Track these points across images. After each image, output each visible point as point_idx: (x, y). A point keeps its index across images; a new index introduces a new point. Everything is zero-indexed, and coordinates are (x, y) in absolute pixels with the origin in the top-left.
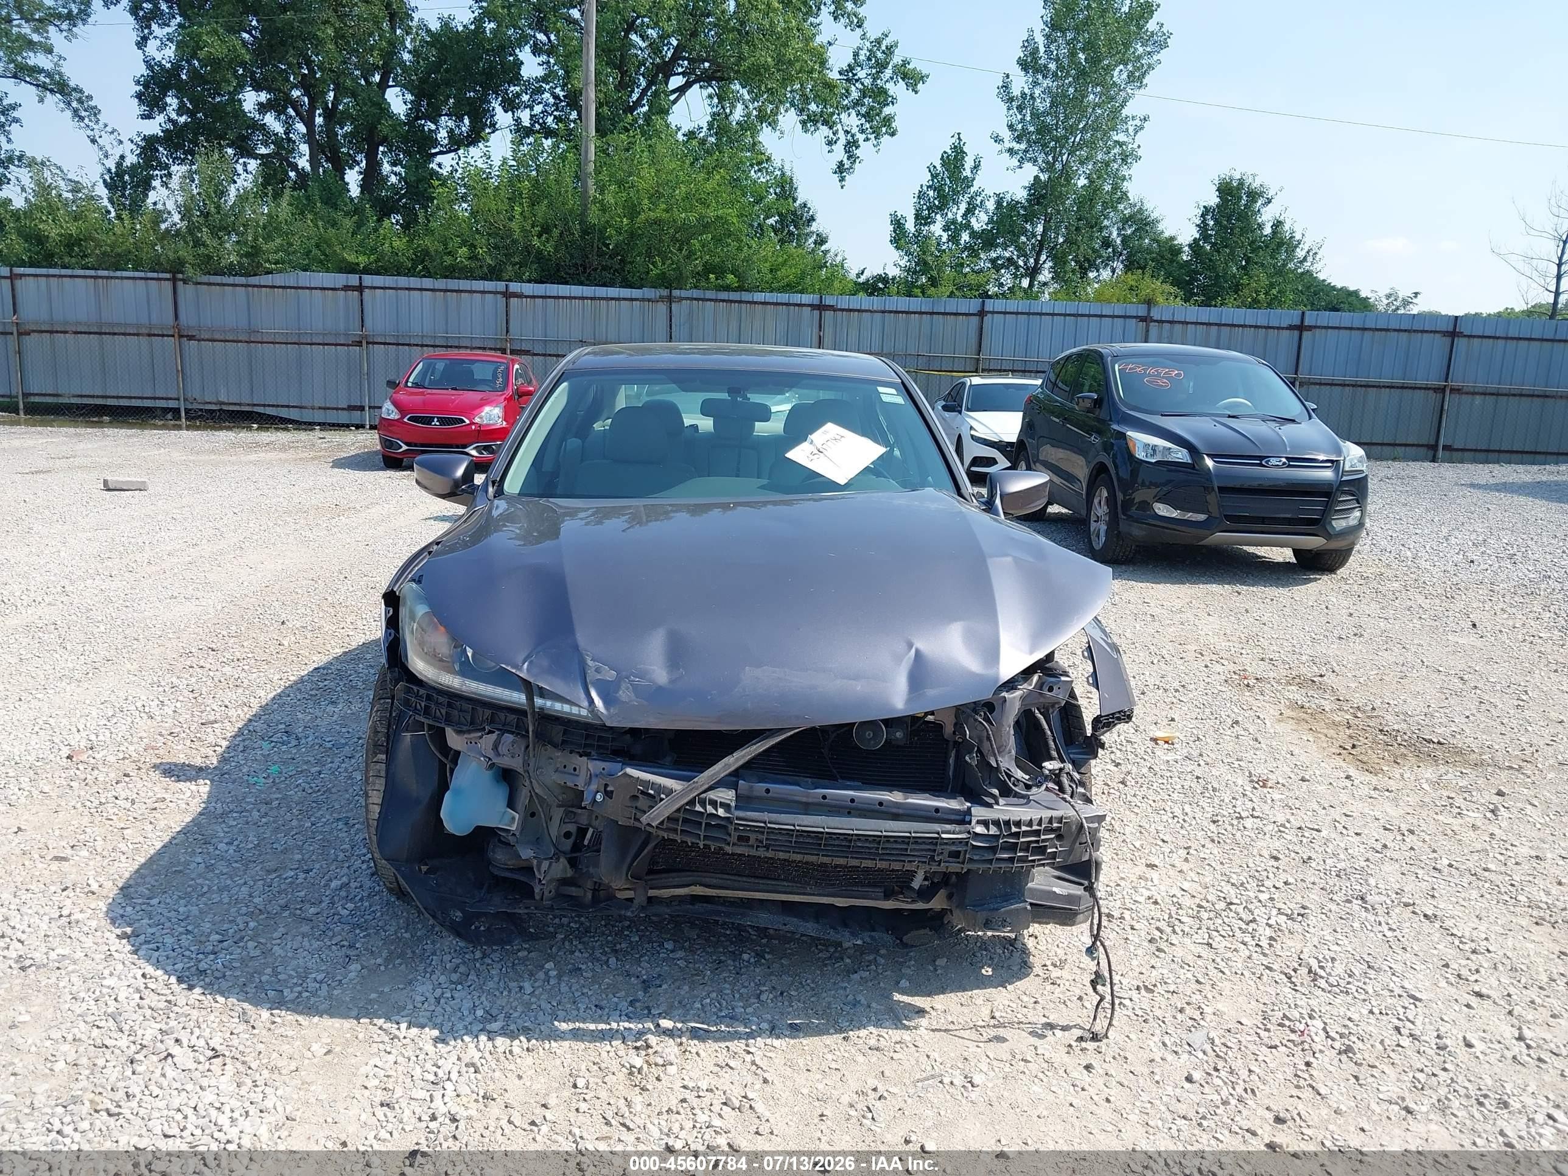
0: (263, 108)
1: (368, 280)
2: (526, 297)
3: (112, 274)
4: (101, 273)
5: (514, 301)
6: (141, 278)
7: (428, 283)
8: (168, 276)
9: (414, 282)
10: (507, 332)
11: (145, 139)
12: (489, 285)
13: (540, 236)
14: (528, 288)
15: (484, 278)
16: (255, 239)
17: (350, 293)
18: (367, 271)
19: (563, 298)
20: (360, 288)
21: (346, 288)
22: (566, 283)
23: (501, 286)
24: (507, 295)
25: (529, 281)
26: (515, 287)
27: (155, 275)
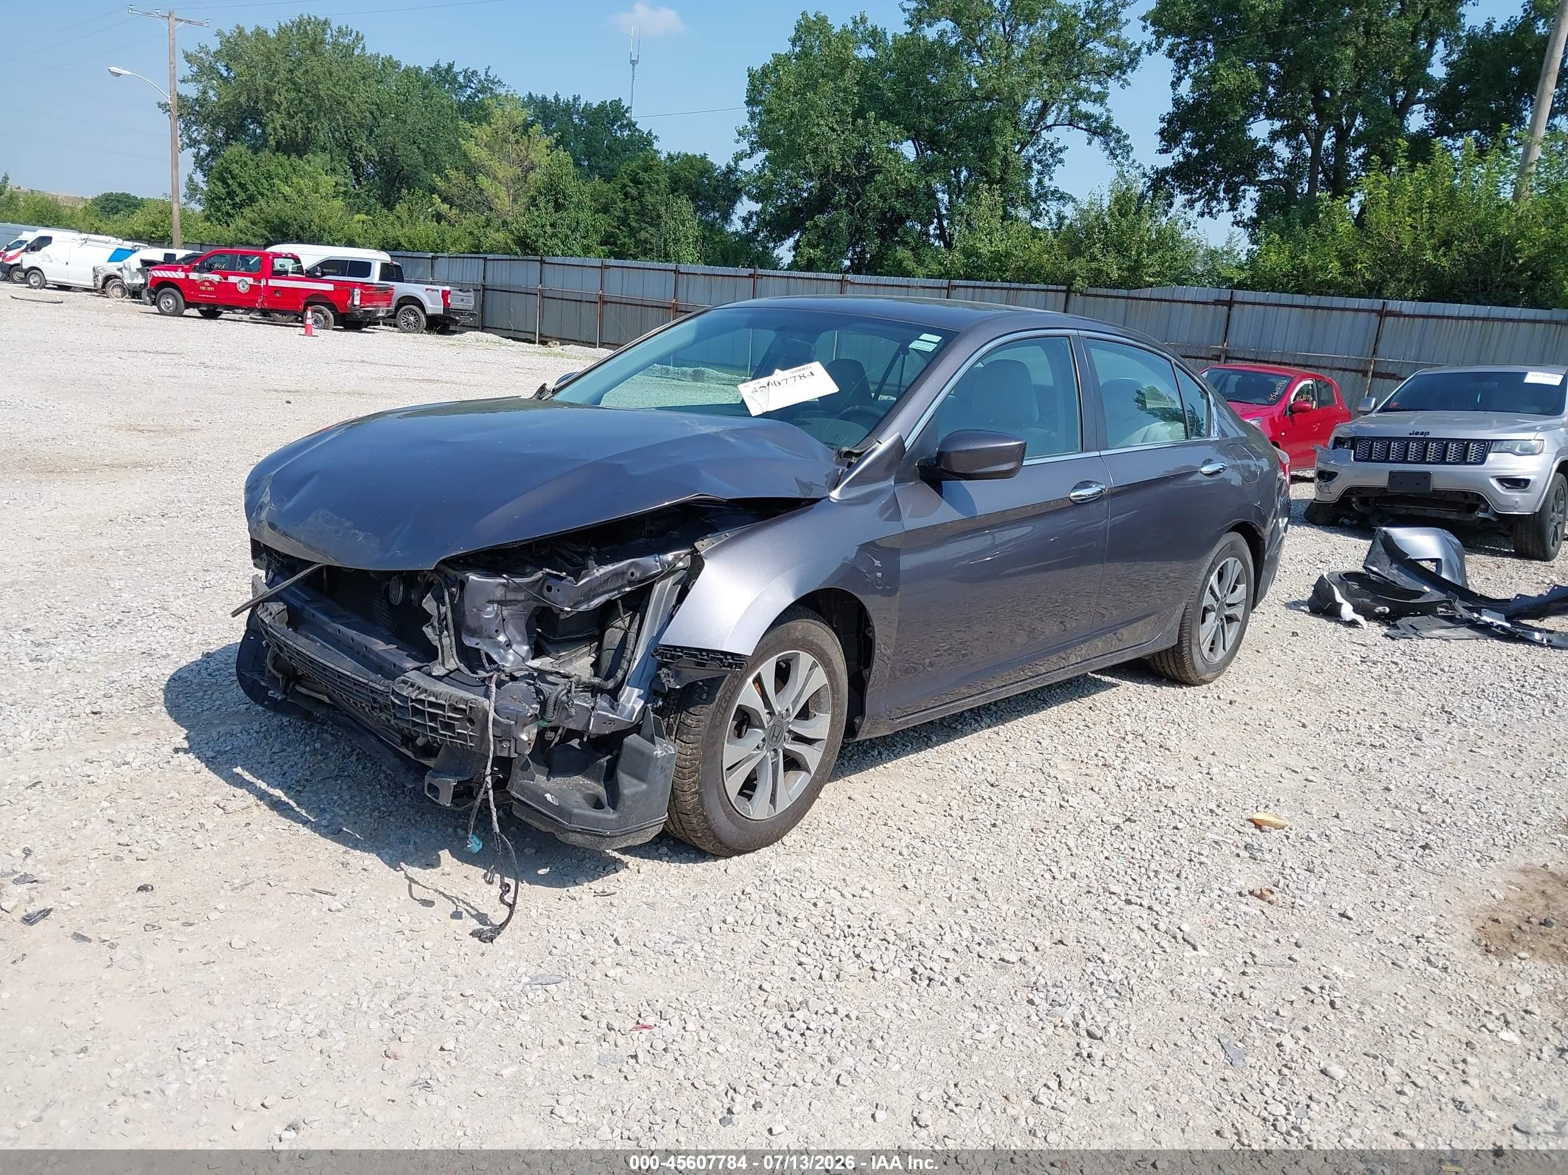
0: (1274, 136)
1: (1240, 295)
2: (1405, 316)
3: (1022, 286)
4: (1014, 285)
5: (1389, 320)
6: (1043, 290)
7: (1299, 299)
8: (1064, 288)
9: (1285, 298)
10: (1374, 352)
11: (1156, 172)
12: (1364, 303)
13: (1435, 249)
14: (1408, 307)
15: (1360, 295)
16: (1139, 254)
17: (1219, 307)
18: (1240, 286)
19: (1448, 317)
20: (1230, 304)
21: (1217, 302)
22: (1460, 302)
23: (1377, 304)
24: (1383, 314)
25: (1413, 299)
26: (1394, 305)
27: (1054, 287)
